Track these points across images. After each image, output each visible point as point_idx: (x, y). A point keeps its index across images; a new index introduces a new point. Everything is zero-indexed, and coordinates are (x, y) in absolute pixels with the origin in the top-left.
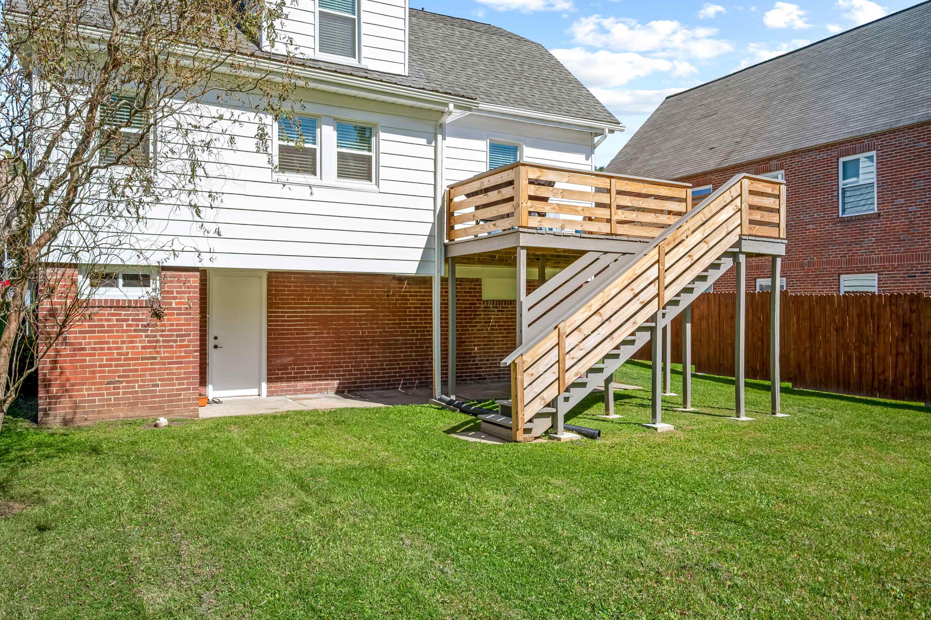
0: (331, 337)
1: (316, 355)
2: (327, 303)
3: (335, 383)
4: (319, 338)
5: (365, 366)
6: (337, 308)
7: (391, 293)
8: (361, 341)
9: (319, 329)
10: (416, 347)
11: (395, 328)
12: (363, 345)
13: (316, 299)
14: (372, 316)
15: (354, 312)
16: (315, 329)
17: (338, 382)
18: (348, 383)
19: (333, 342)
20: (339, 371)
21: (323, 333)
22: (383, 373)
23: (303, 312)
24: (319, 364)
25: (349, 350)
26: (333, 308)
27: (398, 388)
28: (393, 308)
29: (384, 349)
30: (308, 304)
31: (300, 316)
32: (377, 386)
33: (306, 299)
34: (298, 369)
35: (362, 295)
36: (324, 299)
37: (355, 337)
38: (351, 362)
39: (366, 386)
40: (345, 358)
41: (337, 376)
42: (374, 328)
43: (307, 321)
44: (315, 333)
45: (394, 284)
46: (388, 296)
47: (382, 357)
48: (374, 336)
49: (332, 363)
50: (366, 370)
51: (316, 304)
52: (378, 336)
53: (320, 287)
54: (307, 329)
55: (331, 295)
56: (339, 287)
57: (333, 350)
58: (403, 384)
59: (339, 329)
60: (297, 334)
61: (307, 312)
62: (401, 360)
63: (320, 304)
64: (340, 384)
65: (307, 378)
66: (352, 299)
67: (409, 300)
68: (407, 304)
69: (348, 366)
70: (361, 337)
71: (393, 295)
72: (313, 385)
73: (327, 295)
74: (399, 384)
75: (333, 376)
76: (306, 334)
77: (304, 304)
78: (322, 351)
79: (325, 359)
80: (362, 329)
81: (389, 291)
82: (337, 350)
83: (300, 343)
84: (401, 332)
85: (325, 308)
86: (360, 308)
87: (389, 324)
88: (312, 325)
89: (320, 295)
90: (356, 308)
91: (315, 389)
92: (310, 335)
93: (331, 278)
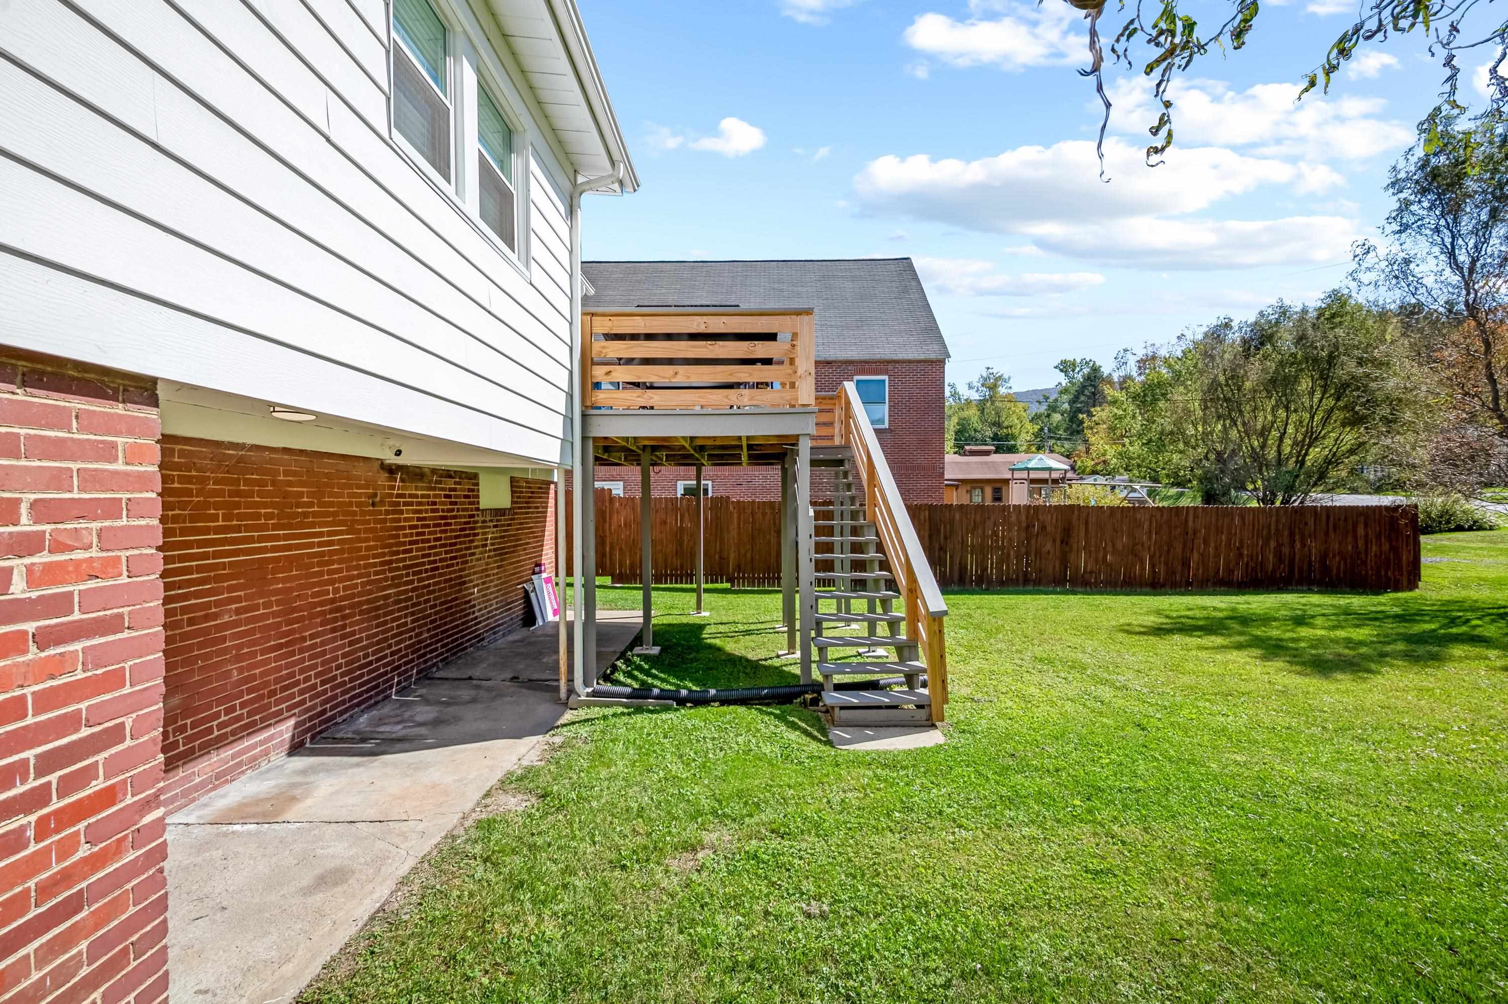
0: (274, 614)
1: (241, 670)
2: (264, 527)
3: (285, 730)
4: (249, 621)
5: (339, 667)
6: (286, 537)
7: (378, 499)
8: (331, 611)
9: (247, 598)
10: (413, 605)
11: (383, 572)
12: (335, 620)
13: (240, 517)
14: (350, 551)
15: (320, 544)
16: (238, 599)
17: (292, 722)
18: (311, 719)
19: (278, 625)
20: (292, 696)
21: (256, 607)
22: (369, 673)
23: (205, 556)
24: (250, 691)
25: (312, 637)
26: (277, 538)
27: (390, 696)
28: (382, 529)
29: (369, 620)
30: (217, 530)
31: (199, 569)
32: (358, 705)
33: (215, 518)
34: (194, 725)
35: (331, 504)
36: (258, 516)
37: (321, 604)
38: (314, 666)
39: (341, 713)
40: (303, 660)
41: (289, 709)
42: (352, 578)
43: (218, 579)
44: (238, 611)
45: (382, 478)
46: (373, 505)
47: (368, 637)
48: (353, 596)
49: (277, 681)
50: (343, 675)
51: (238, 529)
52: (360, 594)
53: (248, 482)
54: (218, 604)
55: (273, 505)
56: (290, 484)
57: (280, 647)
58: (399, 683)
59: (291, 590)
60: (191, 622)
61: (216, 555)
62: (394, 636)
63: (248, 528)
64: (296, 726)
65: (220, 743)
66: (315, 515)
67: (401, 512)
68: (399, 520)
69: (307, 679)
70: (333, 601)
71: (382, 503)
72: (233, 757)
73: (265, 505)
74: (391, 687)
75: (280, 712)
76: (216, 616)
77: (207, 531)
78: (253, 654)
79: (262, 674)
80: (332, 582)
81: (375, 495)
82: (287, 644)
83: (201, 646)
84: (393, 578)
85: (261, 539)
86: (330, 534)
87: (374, 565)
88: (231, 589)
89: (248, 505)
90: (321, 534)
91: (239, 765)
92: (226, 618)
93: (271, 461)
